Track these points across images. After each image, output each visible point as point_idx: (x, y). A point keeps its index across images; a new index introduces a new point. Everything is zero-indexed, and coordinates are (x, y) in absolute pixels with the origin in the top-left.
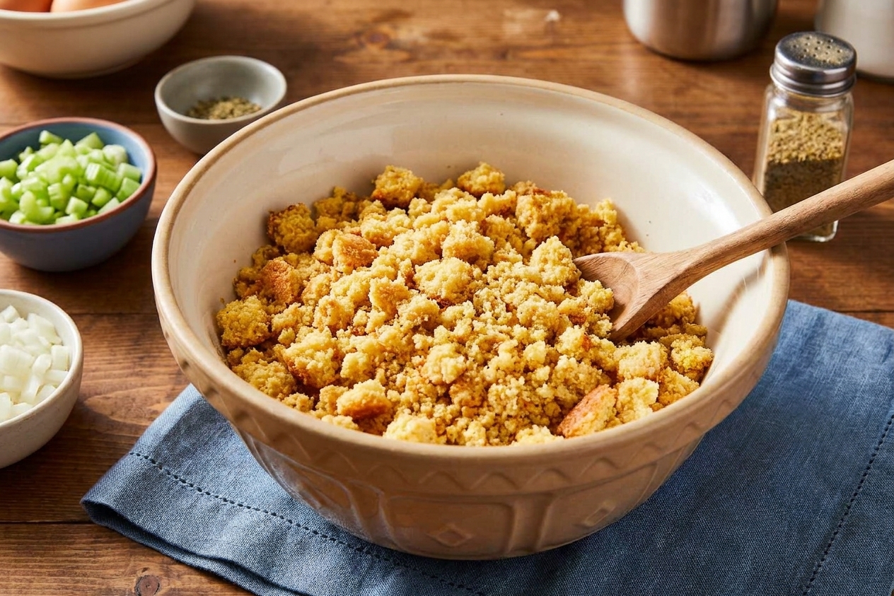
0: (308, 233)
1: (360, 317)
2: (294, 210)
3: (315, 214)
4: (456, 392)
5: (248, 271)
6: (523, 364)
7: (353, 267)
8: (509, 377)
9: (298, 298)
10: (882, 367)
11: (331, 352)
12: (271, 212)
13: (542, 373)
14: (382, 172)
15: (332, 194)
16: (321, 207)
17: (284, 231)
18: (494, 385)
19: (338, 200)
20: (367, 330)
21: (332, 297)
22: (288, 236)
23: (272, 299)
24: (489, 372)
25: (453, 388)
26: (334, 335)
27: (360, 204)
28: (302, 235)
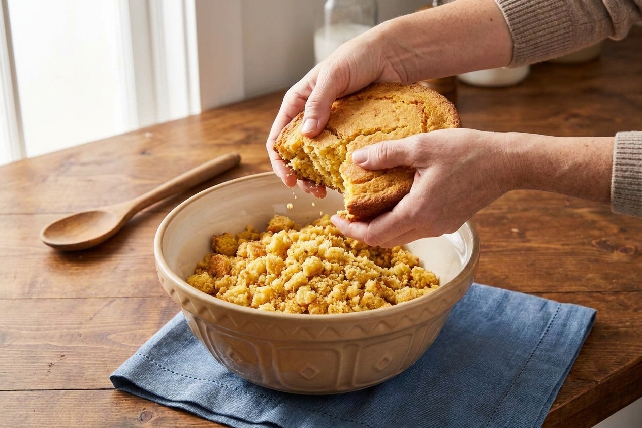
0: (234, 246)
1: (262, 278)
2: (226, 235)
3: (237, 238)
4: (312, 308)
5: (202, 264)
6: (346, 295)
7: (257, 256)
8: (338, 301)
9: (229, 273)
10: (539, 315)
11: (246, 294)
12: (214, 236)
13: (356, 299)
14: (273, 218)
15: (246, 230)
16: (240, 236)
17: (220, 245)
18: (331, 305)
19: (249, 231)
20: (265, 284)
21: (247, 269)
22: (223, 247)
23: (215, 275)
24: (328, 299)
25: (310, 306)
26: (248, 287)
27: (261, 234)
28: (231, 247)
